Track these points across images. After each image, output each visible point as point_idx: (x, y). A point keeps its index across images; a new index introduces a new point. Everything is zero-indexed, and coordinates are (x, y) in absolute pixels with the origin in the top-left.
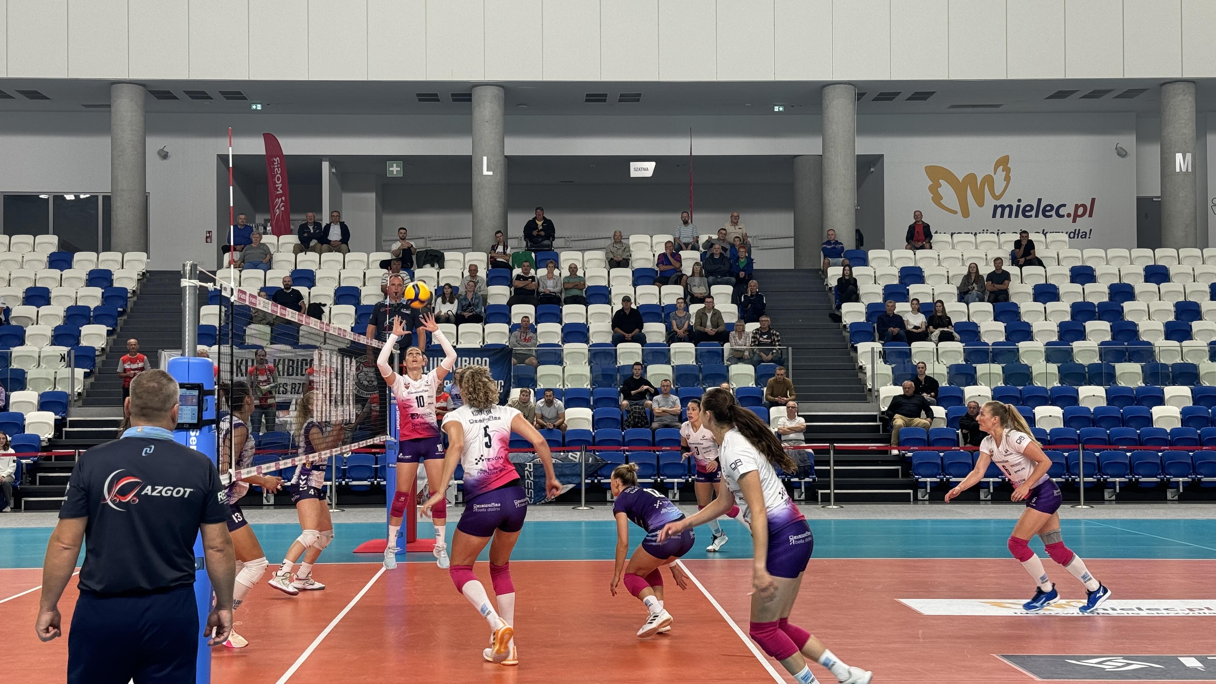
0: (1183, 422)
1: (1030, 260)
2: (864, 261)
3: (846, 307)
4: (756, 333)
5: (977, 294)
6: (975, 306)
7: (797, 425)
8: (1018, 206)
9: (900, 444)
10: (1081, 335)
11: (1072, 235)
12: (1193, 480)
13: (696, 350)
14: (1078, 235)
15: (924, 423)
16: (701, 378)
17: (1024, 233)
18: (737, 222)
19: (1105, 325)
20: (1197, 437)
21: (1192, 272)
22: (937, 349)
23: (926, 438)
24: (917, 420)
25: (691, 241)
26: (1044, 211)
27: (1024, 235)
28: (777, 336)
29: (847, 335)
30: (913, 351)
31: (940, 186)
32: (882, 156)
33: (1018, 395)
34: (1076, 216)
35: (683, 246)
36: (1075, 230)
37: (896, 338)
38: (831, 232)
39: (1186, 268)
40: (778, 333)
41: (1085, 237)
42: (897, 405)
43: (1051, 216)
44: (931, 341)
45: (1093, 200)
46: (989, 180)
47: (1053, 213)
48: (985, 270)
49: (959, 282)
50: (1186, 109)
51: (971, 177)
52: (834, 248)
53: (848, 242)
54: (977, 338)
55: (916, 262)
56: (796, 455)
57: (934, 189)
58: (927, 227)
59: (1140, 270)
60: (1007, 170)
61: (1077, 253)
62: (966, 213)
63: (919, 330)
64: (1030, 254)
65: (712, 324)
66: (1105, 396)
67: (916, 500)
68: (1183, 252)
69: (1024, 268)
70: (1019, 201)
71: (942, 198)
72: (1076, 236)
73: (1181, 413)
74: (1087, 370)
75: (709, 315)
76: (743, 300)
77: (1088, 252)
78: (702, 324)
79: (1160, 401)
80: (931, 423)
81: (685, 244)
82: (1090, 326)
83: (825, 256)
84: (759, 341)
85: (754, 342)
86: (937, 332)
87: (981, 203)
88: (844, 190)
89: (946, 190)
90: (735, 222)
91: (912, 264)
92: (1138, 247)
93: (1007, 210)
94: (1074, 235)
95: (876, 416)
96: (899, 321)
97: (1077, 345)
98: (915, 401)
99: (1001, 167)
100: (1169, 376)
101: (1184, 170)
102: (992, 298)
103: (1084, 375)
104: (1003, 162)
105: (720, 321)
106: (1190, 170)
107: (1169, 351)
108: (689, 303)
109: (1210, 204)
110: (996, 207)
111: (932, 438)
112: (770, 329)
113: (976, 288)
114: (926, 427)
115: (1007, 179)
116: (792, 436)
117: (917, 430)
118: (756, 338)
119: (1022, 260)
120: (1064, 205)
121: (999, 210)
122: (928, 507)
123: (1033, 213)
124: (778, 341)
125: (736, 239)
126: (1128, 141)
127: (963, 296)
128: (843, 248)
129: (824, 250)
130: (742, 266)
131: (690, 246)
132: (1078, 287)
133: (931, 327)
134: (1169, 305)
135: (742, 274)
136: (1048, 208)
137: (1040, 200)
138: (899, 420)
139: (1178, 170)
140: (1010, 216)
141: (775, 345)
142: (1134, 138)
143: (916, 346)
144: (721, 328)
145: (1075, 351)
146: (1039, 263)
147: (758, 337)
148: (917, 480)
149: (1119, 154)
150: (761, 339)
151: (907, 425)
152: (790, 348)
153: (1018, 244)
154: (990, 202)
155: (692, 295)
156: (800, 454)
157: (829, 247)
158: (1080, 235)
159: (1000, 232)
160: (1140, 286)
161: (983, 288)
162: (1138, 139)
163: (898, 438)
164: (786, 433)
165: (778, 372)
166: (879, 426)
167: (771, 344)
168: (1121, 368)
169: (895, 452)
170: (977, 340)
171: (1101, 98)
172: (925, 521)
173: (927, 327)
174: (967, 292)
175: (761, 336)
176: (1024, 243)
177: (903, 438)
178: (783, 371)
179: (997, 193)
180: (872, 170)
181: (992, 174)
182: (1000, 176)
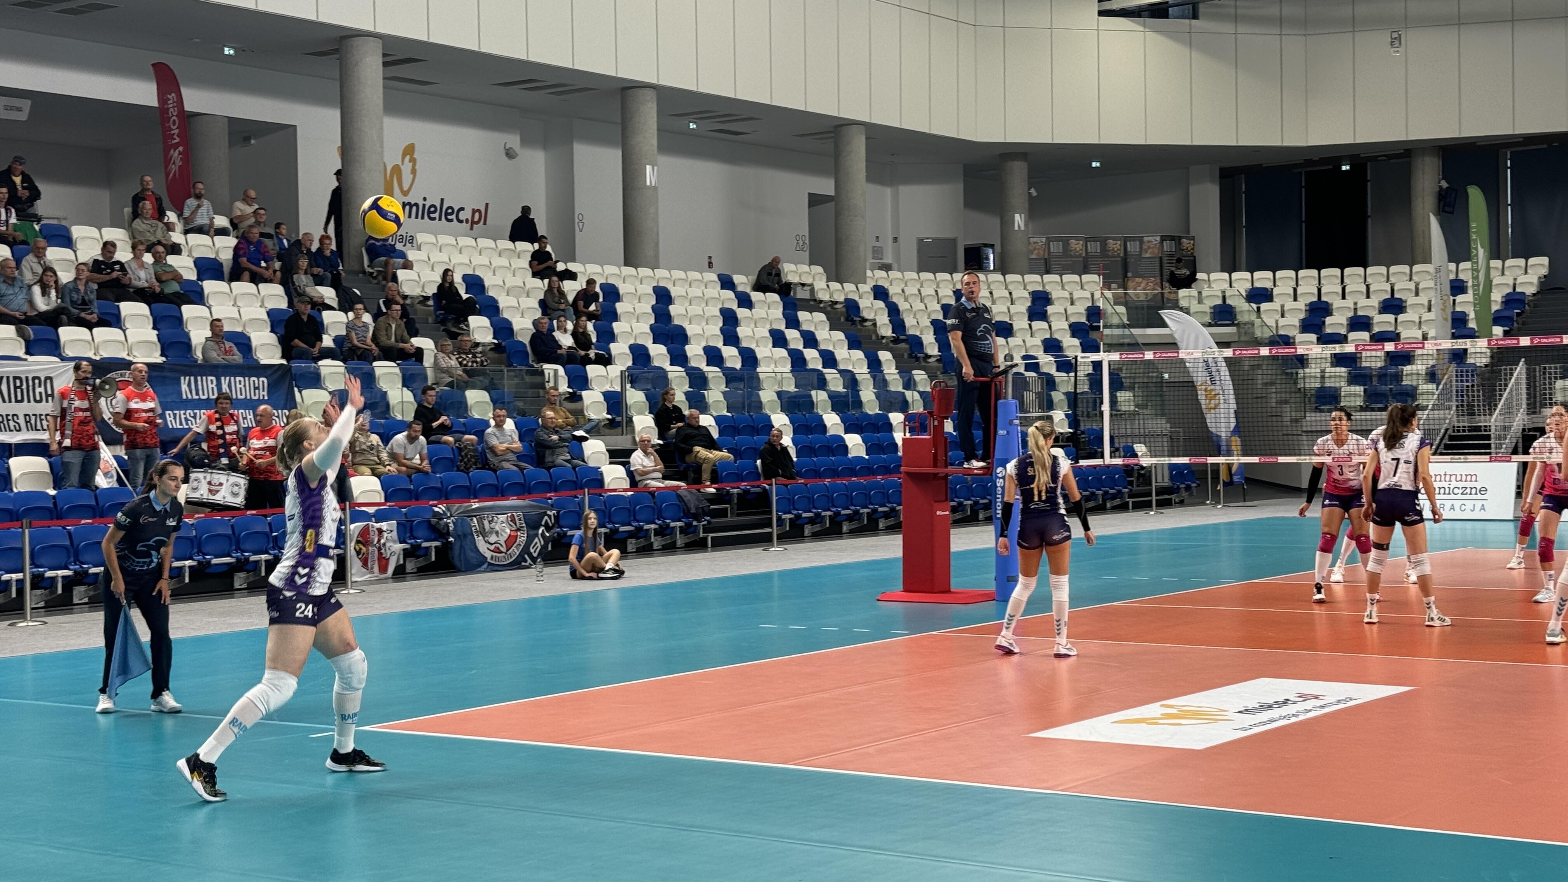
8: (424, 205)
15: (727, 456)
23: (739, 472)
26: (447, 214)
34: (473, 223)
43: (451, 221)
45: (487, 205)
46: (397, 170)
47: (453, 217)
60: (413, 161)
70: (425, 199)
78: (389, 337)
86: (592, 354)
93: (414, 208)
96: (554, 340)
99: (408, 158)
101: (654, 184)
104: (409, 150)
105: (404, 335)
109: (577, 220)
110: (404, 205)
111: (743, 471)
115: (414, 171)
116: (655, 475)
120: (462, 209)
123: (437, 215)
124: (486, 361)
126: (513, 140)
136: (449, 211)
137: (442, 200)
139: (648, 184)
140: (417, 217)
142: (518, 137)
149: (508, 155)
162: (522, 140)
179: (406, 188)
181: (400, 164)
182: (406, 168)
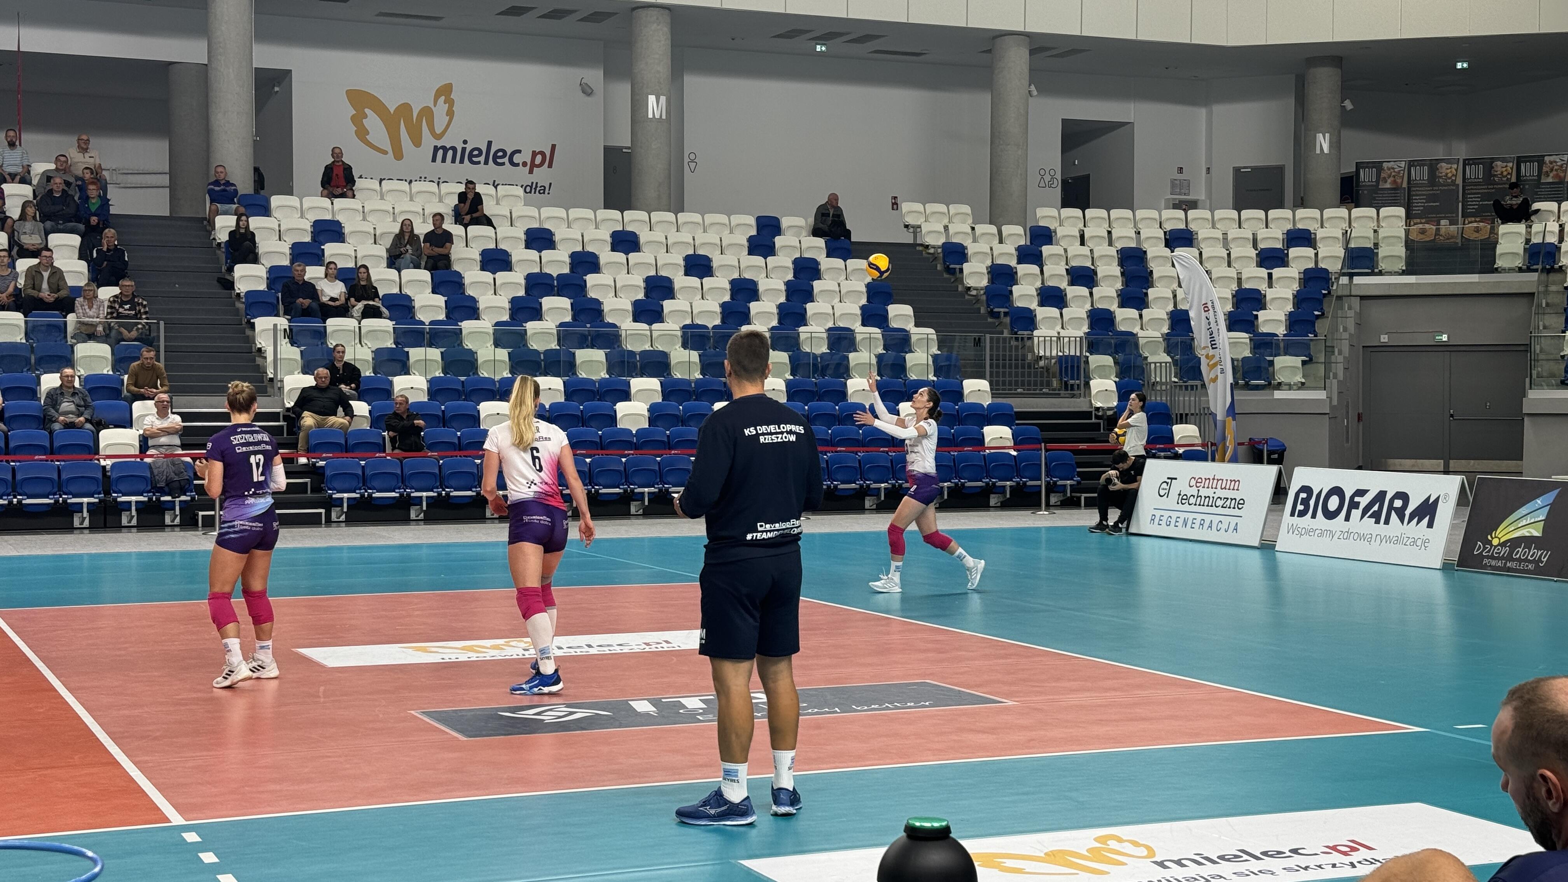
0: (651, 421)
1: (477, 218)
2: (265, 210)
3: (240, 270)
4: (114, 301)
5: (411, 258)
6: (409, 274)
7: (171, 425)
8: (464, 149)
9: (310, 451)
10: (537, 314)
11: (528, 189)
12: (660, 490)
13: (26, 322)
14: (535, 189)
15: (342, 423)
16: (33, 361)
17: (470, 183)
18: (87, 149)
19: (564, 303)
20: (665, 439)
21: (664, 240)
22: (360, 328)
23: (343, 442)
24: (332, 419)
25: (20, 170)
26: (495, 157)
27: (471, 186)
28: (145, 306)
29: (241, 306)
30: (329, 330)
31: (366, 116)
32: (289, 72)
33: (460, 388)
34: (533, 165)
35: (7, 177)
36: (532, 183)
37: (306, 313)
38: (220, 169)
39: (658, 235)
40: (145, 303)
41: (544, 193)
42: (306, 399)
43: (503, 164)
44: (352, 317)
45: (554, 147)
46: (427, 113)
47: (506, 160)
48: (422, 228)
49: (388, 242)
50: (660, 41)
51: (405, 109)
52: (224, 190)
53: (244, 184)
54: (411, 315)
55: (333, 215)
56: (168, 465)
57: (358, 120)
58: (348, 169)
59: (605, 235)
60: (450, 102)
61: (533, 211)
62: (399, 155)
63: (337, 303)
64: (477, 211)
65: (50, 287)
66: (563, 389)
67: (329, 521)
68: (656, 216)
69: (470, 228)
70: (465, 142)
71: (368, 133)
72: (533, 190)
73: (648, 411)
74: (542, 357)
75: (46, 275)
76: (95, 255)
77: (547, 212)
78: (37, 286)
79: (626, 395)
80: (350, 423)
81: (10, 174)
82: (548, 302)
83: (212, 201)
84: (118, 313)
85: (112, 313)
86: (360, 306)
87: (417, 142)
88: (238, 113)
89: (373, 122)
90: (84, 148)
91: (328, 217)
92: (605, 208)
93: (450, 153)
94: (531, 189)
95: (278, 413)
96: (310, 290)
97: (531, 326)
98: (331, 394)
99: (443, 98)
100: (636, 366)
101: (657, 116)
102: (429, 265)
103: (539, 364)
104: (445, 91)
105: (61, 283)
106: (664, 117)
107: (638, 336)
108: (16, 256)
109: (686, 160)
110: (436, 149)
111: (351, 442)
112: (134, 296)
113: (410, 251)
114: (343, 428)
115: (450, 113)
116: (164, 440)
117: (332, 431)
118: (115, 308)
119: (467, 218)
120: (519, 151)
121: (440, 153)
122: (345, 530)
124: (146, 313)
125: (85, 171)
126: (594, 76)
127: (394, 260)
128: (236, 191)
129: (211, 192)
130: (93, 209)
131: (18, 177)
132: (533, 254)
133: (352, 300)
134: (638, 280)
135: (94, 220)
136: (500, 154)
137: (490, 144)
138: (308, 419)
139: (650, 116)
140: (453, 161)
141: (141, 318)
142: (601, 73)
143: (332, 323)
144: (63, 293)
145: (529, 333)
146: (488, 222)
147: (117, 306)
148: (330, 496)
149: (584, 92)
150: (121, 310)
151: (319, 425)
152: (162, 323)
153: (462, 197)
154: (428, 142)
155: (21, 247)
156: (174, 464)
157: (217, 188)
158: (538, 189)
159: (441, 181)
160: (606, 256)
161: (419, 252)
162: (606, 74)
163: (307, 442)
164: (155, 436)
165: (146, 354)
166: (282, 427)
167: (135, 317)
168: (583, 355)
169: (303, 460)
170: (411, 318)
171: (563, 20)
172: (340, 548)
173: (347, 300)
174: (399, 256)
175: (121, 306)
176: (470, 196)
177: (313, 442)
178: (152, 353)
179: (438, 131)
180: (276, 89)
181: (432, 106)
182: (441, 109)
